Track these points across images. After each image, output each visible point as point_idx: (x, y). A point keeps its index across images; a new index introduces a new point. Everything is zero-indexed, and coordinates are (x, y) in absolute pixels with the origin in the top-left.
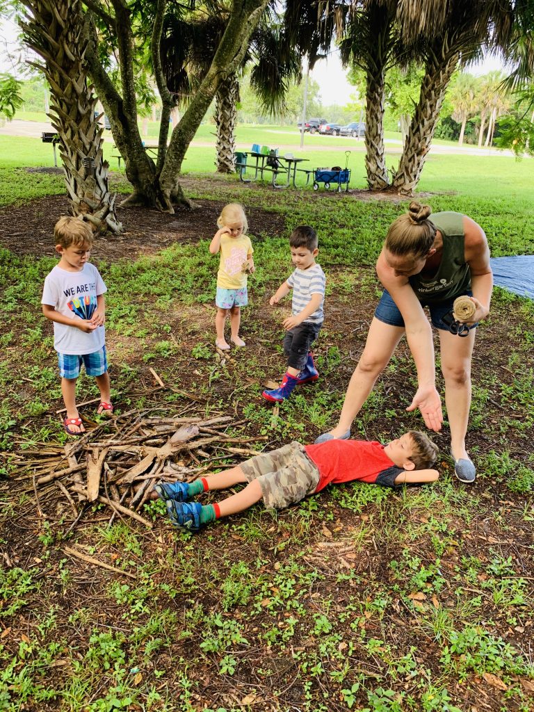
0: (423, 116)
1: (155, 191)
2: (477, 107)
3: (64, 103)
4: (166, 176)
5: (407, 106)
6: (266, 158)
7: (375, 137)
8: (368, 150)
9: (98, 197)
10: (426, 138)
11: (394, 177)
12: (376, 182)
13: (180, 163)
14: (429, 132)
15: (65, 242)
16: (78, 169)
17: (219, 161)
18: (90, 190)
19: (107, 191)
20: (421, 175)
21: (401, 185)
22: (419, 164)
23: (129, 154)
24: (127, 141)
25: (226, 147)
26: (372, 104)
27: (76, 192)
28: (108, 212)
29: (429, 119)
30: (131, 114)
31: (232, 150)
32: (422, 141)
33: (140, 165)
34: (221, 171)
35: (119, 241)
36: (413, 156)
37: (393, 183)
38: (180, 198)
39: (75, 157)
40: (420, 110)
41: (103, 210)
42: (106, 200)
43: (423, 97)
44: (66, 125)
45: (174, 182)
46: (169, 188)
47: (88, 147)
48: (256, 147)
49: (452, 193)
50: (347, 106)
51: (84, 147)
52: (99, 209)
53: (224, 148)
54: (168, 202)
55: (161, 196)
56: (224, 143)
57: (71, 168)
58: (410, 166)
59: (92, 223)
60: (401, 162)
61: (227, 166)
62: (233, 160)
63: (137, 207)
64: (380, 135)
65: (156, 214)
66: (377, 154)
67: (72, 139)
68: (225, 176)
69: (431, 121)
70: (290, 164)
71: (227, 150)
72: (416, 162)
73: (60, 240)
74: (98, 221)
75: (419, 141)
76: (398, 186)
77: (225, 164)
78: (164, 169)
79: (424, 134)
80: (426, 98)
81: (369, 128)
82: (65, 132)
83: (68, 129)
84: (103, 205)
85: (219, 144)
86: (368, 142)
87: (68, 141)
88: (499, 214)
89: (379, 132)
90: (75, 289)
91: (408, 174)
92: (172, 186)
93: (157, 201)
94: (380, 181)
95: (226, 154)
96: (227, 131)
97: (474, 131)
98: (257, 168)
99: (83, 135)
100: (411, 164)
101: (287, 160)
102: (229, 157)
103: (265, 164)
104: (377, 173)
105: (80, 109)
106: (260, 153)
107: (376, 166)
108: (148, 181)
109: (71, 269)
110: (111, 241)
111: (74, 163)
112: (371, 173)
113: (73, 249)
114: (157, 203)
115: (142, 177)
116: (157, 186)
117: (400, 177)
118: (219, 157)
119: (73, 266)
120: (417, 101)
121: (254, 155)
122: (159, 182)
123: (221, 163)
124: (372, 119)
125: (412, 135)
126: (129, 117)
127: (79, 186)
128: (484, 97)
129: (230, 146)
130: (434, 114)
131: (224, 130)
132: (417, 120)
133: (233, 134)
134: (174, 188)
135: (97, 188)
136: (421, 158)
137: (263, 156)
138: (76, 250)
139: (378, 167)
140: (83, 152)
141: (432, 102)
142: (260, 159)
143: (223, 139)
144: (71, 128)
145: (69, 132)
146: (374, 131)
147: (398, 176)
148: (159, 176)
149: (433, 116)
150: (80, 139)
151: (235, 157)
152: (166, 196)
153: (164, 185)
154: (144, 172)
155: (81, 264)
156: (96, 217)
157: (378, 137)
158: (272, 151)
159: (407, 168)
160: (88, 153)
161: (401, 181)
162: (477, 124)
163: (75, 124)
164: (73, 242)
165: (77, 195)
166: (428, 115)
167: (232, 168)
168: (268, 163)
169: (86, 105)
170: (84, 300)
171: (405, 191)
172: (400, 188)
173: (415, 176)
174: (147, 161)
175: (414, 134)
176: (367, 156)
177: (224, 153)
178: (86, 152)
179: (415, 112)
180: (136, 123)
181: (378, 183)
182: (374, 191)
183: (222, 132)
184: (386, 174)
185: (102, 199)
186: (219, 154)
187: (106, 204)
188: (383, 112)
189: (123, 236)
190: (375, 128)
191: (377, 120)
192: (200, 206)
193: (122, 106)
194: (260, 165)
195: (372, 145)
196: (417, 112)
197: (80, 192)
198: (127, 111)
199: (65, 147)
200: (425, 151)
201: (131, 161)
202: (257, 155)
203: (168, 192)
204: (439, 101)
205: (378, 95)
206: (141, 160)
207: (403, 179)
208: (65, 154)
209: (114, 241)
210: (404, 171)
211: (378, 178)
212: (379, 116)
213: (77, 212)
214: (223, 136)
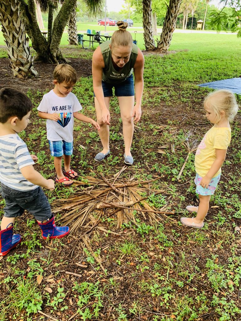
0: (171, 12)
1: (48, 54)
2: (182, 10)
3: (3, 5)
4: (53, 46)
5: (155, 9)
6: (94, 36)
7: (148, 24)
8: (145, 30)
9: (25, 57)
10: (173, 23)
11: (158, 44)
12: (149, 46)
13: (60, 38)
14: (174, 20)
15: (60, 79)
16: (13, 42)
17: (70, 39)
18: (21, 54)
19: (30, 54)
20: (171, 42)
21: (162, 48)
22: (170, 36)
23: (33, 34)
24: (32, 28)
25: (73, 31)
26: (145, 7)
27: (13, 55)
28: (31, 65)
29: (175, 13)
30: (33, 12)
31: (76, 33)
32: (172, 25)
33: (39, 41)
34: (71, 44)
35: (39, 80)
36: (167, 33)
37: (158, 46)
38: (60, 57)
39: (11, 35)
40: (170, 9)
41: (29, 64)
42: (29, 59)
43: (171, 2)
44: (5, 18)
45: (57, 49)
46: (55, 52)
47: (18, 29)
48: (89, 31)
49: (186, 51)
50: (121, 11)
51: (16, 29)
52: (26, 64)
53: (72, 32)
54: (55, 59)
55: (52, 56)
56: (72, 29)
57: (10, 42)
58: (166, 38)
59: (24, 71)
60: (161, 36)
61: (74, 41)
62: (77, 38)
63: (40, 63)
64: (150, 23)
65: (50, 66)
66: (149, 32)
67: (9, 25)
68: (74, 46)
69: (175, 14)
70: (107, 39)
71: (73, 33)
72: (169, 36)
73: (57, 78)
74: (26, 70)
75: (170, 25)
76: (161, 48)
77: (73, 40)
78: (52, 42)
79: (172, 21)
80: (173, 3)
81: (145, 19)
82: (5, 22)
83: (6, 20)
84: (28, 62)
85: (69, 30)
86: (144, 26)
87: (7, 27)
88: (212, 59)
89: (150, 21)
90: (59, 108)
91: (165, 42)
92: (57, 51)
93: (50, 59)
94: (151, 46)
95: (73, 35)
96: (73, 23)
97: (179, 22)
98: (90, 41)
99: (15, 23)
100: (166, 37)
101: (106, 37)
102: (75, 37)
103: (94, 39)
104: (150, 42)
105: (12, 8)
106: (92, 34)
107: (149, 39)
108: (44, 49)
109: (59, 95)
110: (35, 80)
111: (11, 39)
112: (147, 42)
113: (64, 84)
114: (50, 61)
115: (41, 47)
116: (49, 51)
117: (161, 44)
118: (70, 37)
119: (61, 94)
120: (168, 4)
121: (88, 35)
122: (50, 50)
123: (71, 40)
124: (146, 14)
125: (166, 22)
126: (32, 14)
127: (15, 52)
128: (185, 5)
129: (75, 31)
130: (177, 11)
131: (71, 23)
132: (169, 15)
133: (76, 25)
134: (58, 52)
135: (24, 52)
136: (171, 33)
137: (93, 35)
138: (66, 86)
139: (150, 39)
140: (16, 32)
141: (176, 5)
142: (92, 37)
143: (71, 27)
144: (8, 19)
145: (7, 21)
146: (147, 21)
147: (160, 43)
148: (49, 46)
149: (176, 12)
150: (14, 25)
151: (78, 37)
152: (54, 56)
153: (53, 51)
154: (42, 44)
155: (67, 93)
156: (25, 69)
157: (149, 24)
158: (97, 32)
159: (164, 39)
160: (18, 33)
161: (162, 46)
162: (180, 19)
163: (10, 17)
164: (65, 81)
165: (14, 57)
166: (174, 11)
167: (77, 42)
168: (95, 39)
169: (15, 6)
170: (63, 115)
171: (164, 50)
172: (161, 49)
173: (168, 43)
174: (43, 38)
175: (167, 22)
176: (144, 34)
177: (72, 34)
178: (17, 33)
179: (167, 10)
180: (35, 18)
181: (151, 47)
182: (149, 51)
183: (70, 24)
184: (154, 42)
185: (28, 58)
186: (70, 35)
187: (30, 61)
188: (151, 10)
189: (40, 77)
190: (148, 19)
191: (149, 15)
192: (70, 61)
193: (28, 8)
194: (91, 40)
195: (147, 28)
196: (169, 10)
197: (15, 55)
198: (31, 11)
199: (5, 30)
200: (173, 30)
201: (34, 38)
202: (90, 35)
203: (55, 54)
204: (179, 4)
205: (149, 2)
206: (39, 38)
207: (163, 44)
208: (5, 34)
209: (36, 80)
210: (163, 40)
211: (150, 44)
212: (149, 13)
213: (15, 66)
214: (71, 26)
